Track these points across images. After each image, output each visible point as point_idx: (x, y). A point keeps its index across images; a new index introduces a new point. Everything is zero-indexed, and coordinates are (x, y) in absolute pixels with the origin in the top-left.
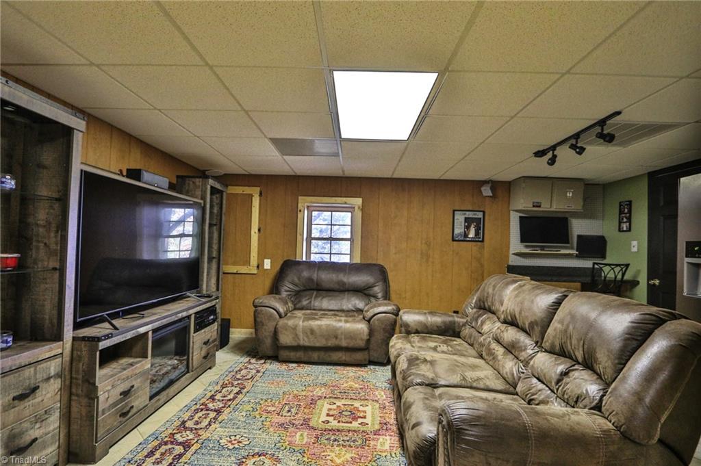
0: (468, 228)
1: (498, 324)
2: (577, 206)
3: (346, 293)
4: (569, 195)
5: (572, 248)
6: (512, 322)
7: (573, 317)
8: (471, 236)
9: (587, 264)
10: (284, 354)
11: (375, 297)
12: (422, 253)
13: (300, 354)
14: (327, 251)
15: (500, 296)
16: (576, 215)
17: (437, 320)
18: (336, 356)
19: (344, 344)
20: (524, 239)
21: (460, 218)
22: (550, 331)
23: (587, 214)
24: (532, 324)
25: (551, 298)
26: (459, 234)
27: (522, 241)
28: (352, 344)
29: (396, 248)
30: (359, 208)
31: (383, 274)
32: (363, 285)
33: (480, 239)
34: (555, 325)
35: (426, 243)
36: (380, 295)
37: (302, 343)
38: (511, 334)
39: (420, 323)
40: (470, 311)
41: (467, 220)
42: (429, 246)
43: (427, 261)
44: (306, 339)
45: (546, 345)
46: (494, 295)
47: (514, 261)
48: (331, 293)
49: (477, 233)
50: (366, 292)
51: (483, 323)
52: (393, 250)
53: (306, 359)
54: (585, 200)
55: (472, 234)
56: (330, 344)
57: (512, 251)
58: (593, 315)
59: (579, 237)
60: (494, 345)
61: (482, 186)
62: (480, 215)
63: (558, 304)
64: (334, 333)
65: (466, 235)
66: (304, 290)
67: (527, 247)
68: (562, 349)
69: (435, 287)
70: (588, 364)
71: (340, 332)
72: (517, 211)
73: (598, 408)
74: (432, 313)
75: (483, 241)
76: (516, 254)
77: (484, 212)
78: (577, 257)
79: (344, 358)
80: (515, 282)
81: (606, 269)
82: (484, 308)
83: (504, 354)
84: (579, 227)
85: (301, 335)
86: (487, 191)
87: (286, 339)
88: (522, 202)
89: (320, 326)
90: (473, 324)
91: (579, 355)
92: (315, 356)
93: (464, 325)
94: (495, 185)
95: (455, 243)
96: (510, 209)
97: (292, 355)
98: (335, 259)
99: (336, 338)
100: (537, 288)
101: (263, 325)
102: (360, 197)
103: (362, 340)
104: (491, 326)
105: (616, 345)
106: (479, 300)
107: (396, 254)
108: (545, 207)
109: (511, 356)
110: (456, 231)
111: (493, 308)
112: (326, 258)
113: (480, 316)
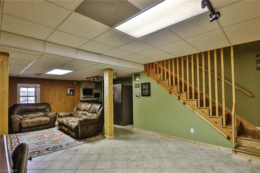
0: (71, 92)
1: (82, 112)
2: (94, 87)
3: (38, 112)
4: (93, 85)
5: (93, 96)
6: (85, 110)
7: (93, 107)
8: (71, 94)
9: (96, 99)
10: (24, 130)
11: (48, 111)
12: (59, 99)
13: (29, 129)
14: (27, 100)
15: (82, 107)
16: (94, 89)
17: (68, 113)
18: (40, 127)
19: (43, 123)
20: (84, 94)
21: (69, 90)
22: (91, 110)
23: (96, 88)
24: (88, 110)
25: (90, 106)
26: (69, 94)
27: (83, 95)
28: (45, 123)
29: (51, 98)
30: (39, 87)
31: (48, 105)
32: (43, 109)
33: (73, 94)
34: (91, 109)
35: (60, 96)
36: (49, 111)
37: (30, 125)
38: (84, 112)
39: (64, 115)
40: (75, 111)
41: (70, 90)
42: (61, 97)
43: (60, 101)
44: (31, 124)
45: (90, 112)
46: (80, 106)
47: (81, 99)
48: (33, 112)
49: (73, 93)
50: (45, 110)
51: (78, 112)
52: (50, 99)
53: (31, 130)
54: (96, 85)
55: (72, 93)
56: (39, 124)
57: (81, 97)
58: (96, 106)
59: (95, 93)
60: (81, 115)
61: (74, 82)
62: (74, 89)
63: (91, 106)
64: (40, 121)
65: (70, 94)
66: (23, 112)
67: (84, 96)
68: (92, 112)
69: (63, 107)
70: (95, 113)
71: (42, 121)
72: (82, 88)
73: (96, 117)
74: (67, 112)
75: (74, 95)
76: (82, 98)
77: (74, 88)
78: (94, 97)
79: (43, 127)
80: (84, 104)
81: (99, 100)
82: (78, 109)
83: (84, 116)
84: (95, 91)
85: (30, 124)
86: (75, 83)
87: (24, 126)
88: (84, 86)
89: (36, 120)
90: (76, 113)
91: (94, 112)
92: (34, 128)
93: (74, 114)
94: (77, 82)
95: (68, 96)
96: (81, 87)
97: (26, 130)
98: (29, 102)
99: (41, 122)
100: (88, 104)
101: (15, 123)
102: (40, 84)
103: (48, 121)
104: (80, 112)
105: (98, 109)
106: (77, 108)
107: (51, 99)
108: (88, 87)
109: (85, 116)
110: (68, 93)
111: (80, 109)
112: (26, 102)
113: (78, 111)
